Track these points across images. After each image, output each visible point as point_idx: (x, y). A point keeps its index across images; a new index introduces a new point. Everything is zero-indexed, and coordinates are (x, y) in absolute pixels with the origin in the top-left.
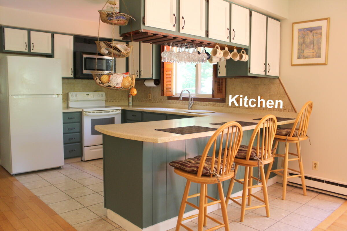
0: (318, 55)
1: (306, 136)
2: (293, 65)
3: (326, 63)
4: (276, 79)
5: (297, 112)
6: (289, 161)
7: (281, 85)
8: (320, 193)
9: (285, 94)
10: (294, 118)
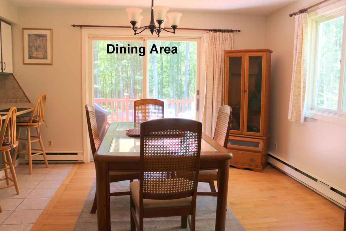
0: (45, 57)
1: (43, 121)
2: (25, 64)
3: (52, 64)
4: (9, 75)
5: (32, 103)
6: (31, 143)
7: (15, 81)
8: (56, 163)
9: (19, 88)
10: (29, 108)
